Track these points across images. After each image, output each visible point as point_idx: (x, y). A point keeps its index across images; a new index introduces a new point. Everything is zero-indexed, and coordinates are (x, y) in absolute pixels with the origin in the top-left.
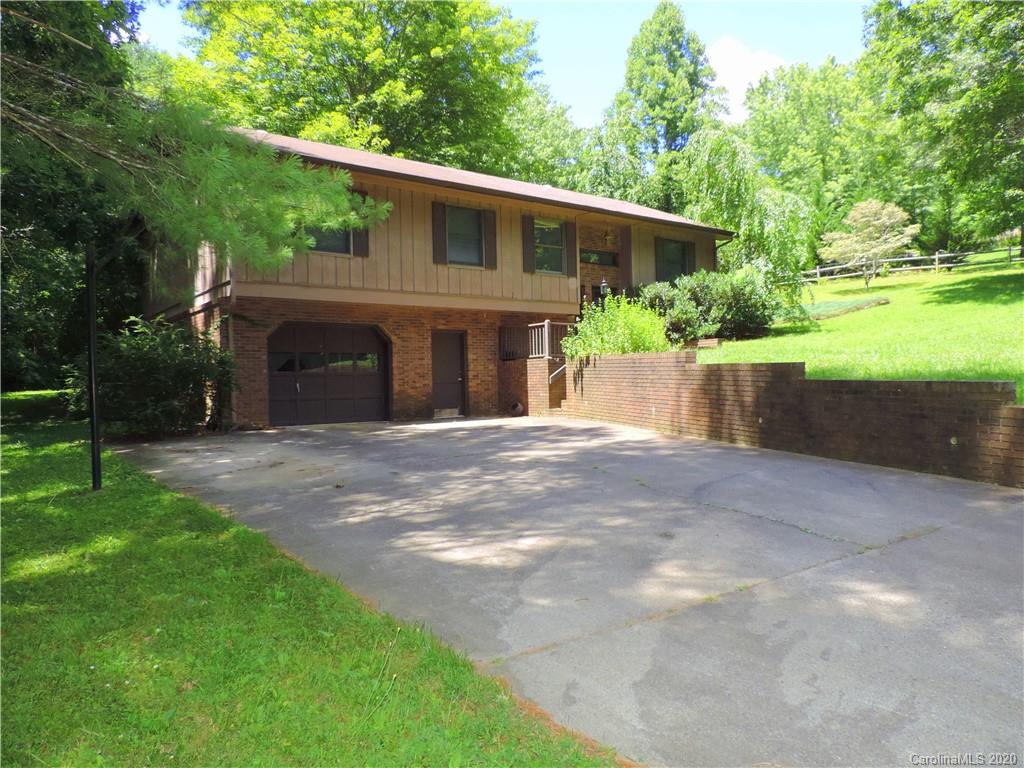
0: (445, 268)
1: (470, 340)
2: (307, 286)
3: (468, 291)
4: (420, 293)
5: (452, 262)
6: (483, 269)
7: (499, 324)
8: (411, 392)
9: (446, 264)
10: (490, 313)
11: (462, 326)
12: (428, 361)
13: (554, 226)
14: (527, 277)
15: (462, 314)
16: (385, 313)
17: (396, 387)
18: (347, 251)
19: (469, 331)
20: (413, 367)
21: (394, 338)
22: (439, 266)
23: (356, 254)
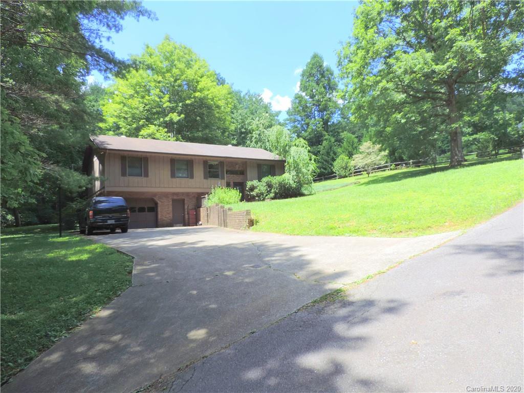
0: (175, 179)
1: (186, 202)
2: (128, 186)
3: (183, 186)
4: (166, 187)
5: (177, 177)
6: (189, 179)
7: (196, 196)
8: (164, 218)
9: (175, 178)
10: (193, 193)
11: (183, 198)
12: (171, 209)
13: (217, 163)
14: (205, 181)
15: (183, 194)
16: (155, 194)
17: (159, 217)
18: (142, 176)
19: (186, 199)
20: (165, 211)
21: (159, 202)
22: (173, 179)
23: (144, 176)
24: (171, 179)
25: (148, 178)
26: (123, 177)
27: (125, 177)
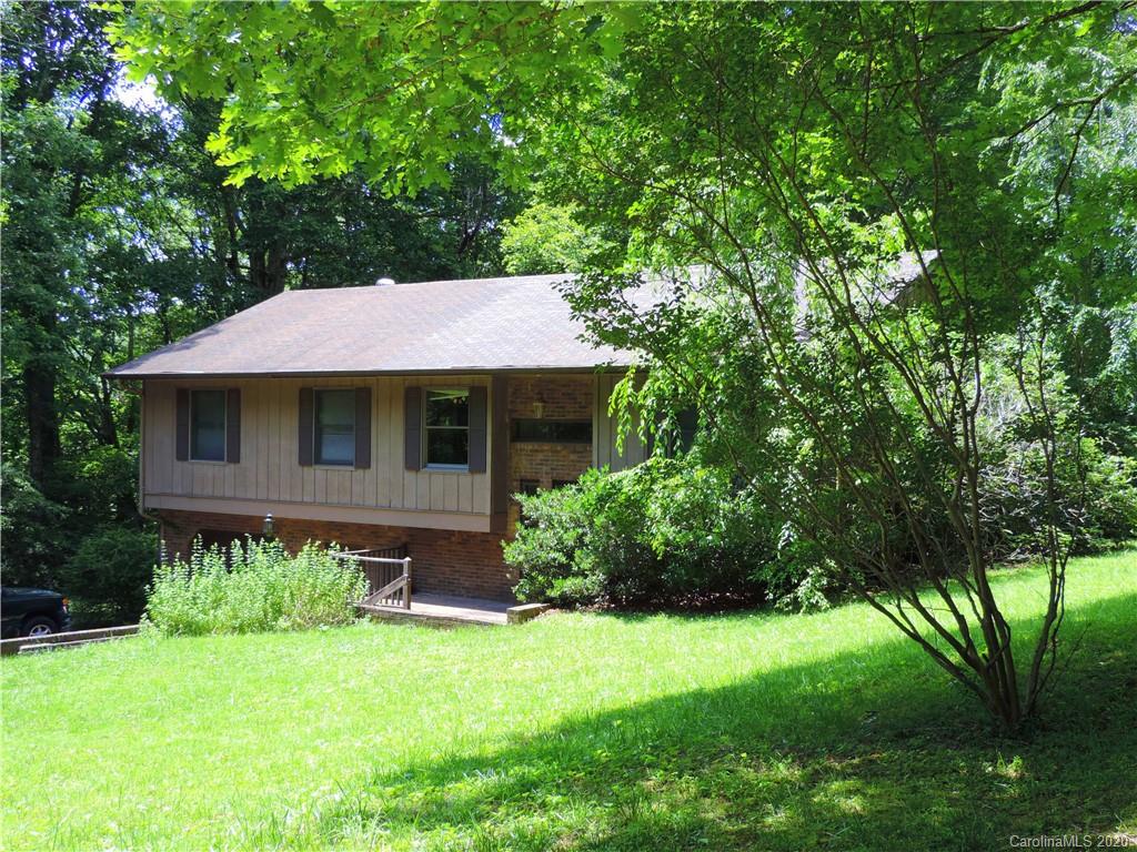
0: (312, 470)
2: (192, 497)
3: (335, 499)
4: (284, 502)
6: (354, 469)
9: (312, 465)
14: (410, 476)
18: (222, 459)
22: (306, 469)
23: (229, 461)
24: (300, 468)
25: (237, 465)
26: (180, 463)
27: (185, 464)
